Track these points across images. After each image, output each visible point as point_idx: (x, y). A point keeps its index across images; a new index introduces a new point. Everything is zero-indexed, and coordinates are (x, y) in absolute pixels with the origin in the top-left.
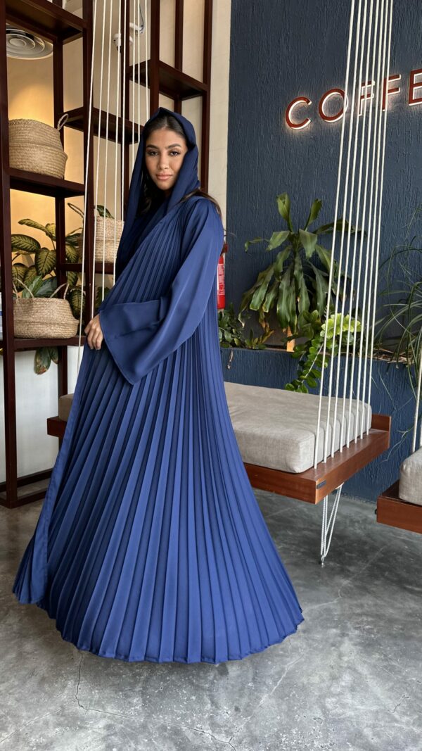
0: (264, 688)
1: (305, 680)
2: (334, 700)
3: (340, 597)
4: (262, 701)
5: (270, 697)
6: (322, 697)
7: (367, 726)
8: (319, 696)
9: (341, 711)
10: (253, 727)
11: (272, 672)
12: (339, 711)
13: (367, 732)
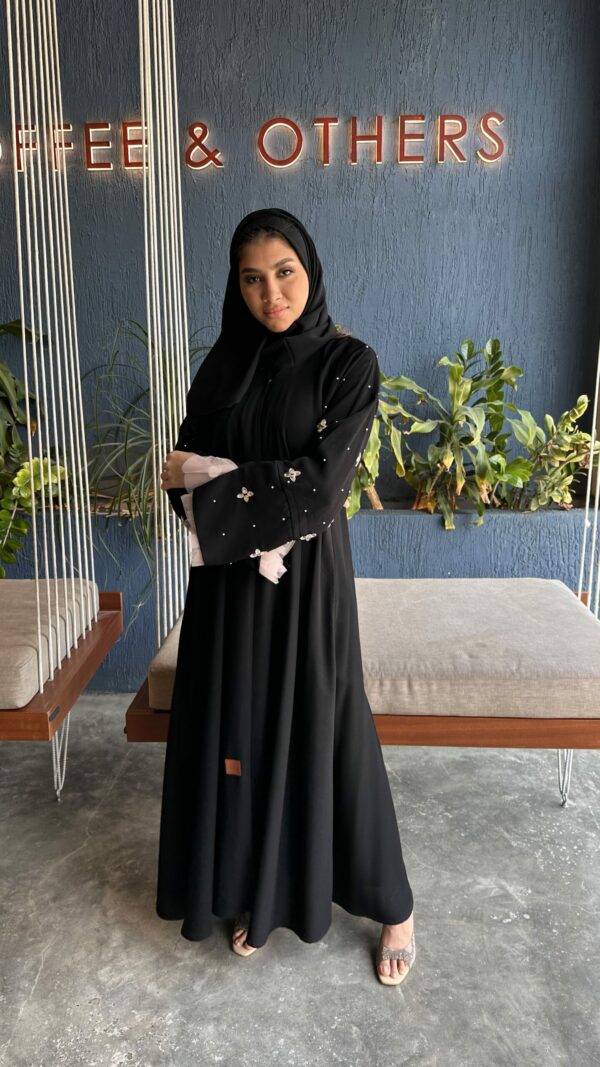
0: (19, 995)
1: (68, 962)
2: (107, 968)
3: (90, 837)
4: (21, 1012)
5: (29, 1003)
6: (93, 972)
7: (150, 981)
8: (90, 973)
9: (118, 978)
10: (17, 1050)
11: (25, 969)
12: (116, 979)
13: (151, 988)
